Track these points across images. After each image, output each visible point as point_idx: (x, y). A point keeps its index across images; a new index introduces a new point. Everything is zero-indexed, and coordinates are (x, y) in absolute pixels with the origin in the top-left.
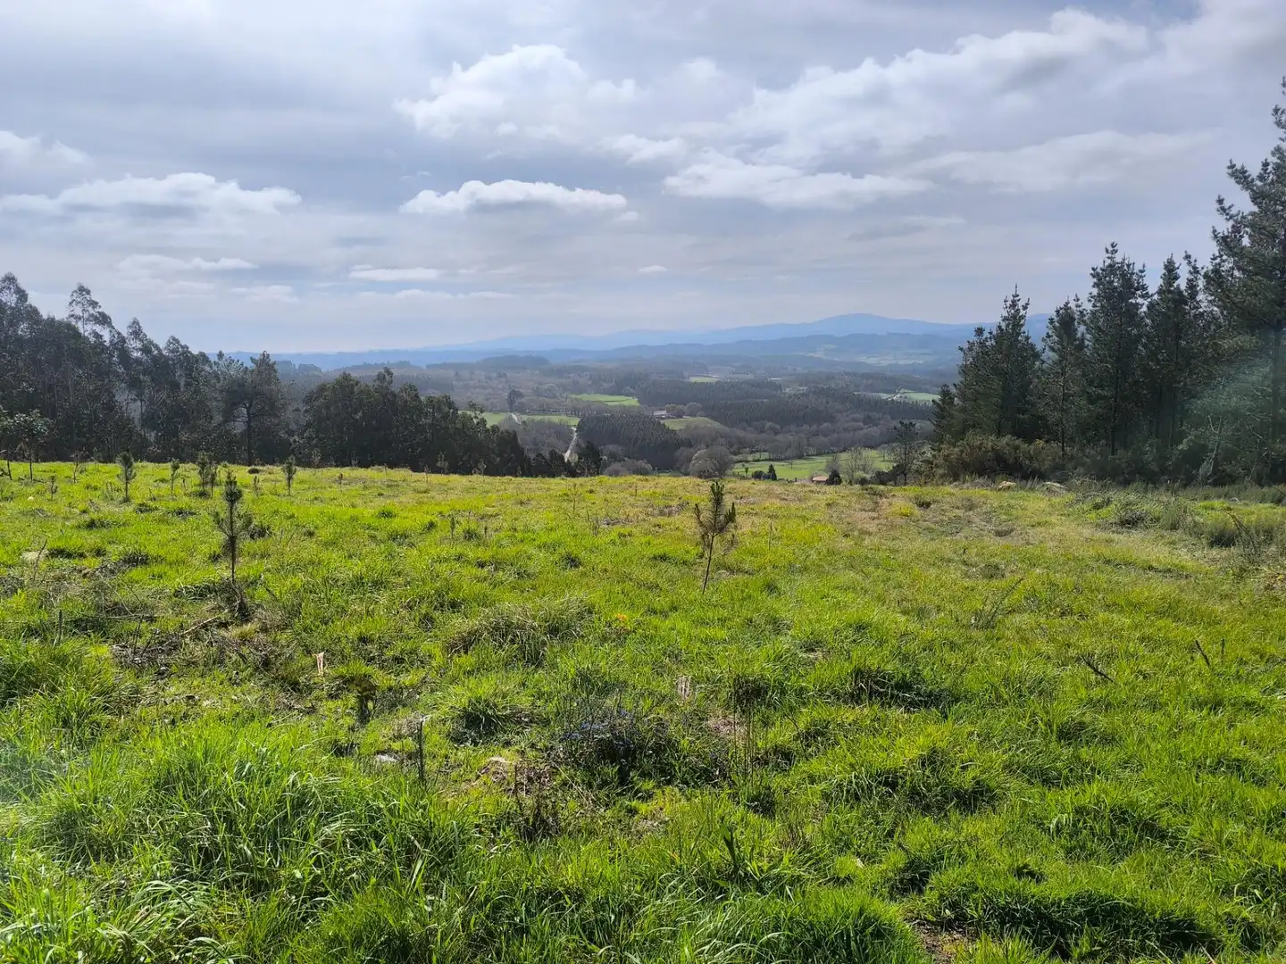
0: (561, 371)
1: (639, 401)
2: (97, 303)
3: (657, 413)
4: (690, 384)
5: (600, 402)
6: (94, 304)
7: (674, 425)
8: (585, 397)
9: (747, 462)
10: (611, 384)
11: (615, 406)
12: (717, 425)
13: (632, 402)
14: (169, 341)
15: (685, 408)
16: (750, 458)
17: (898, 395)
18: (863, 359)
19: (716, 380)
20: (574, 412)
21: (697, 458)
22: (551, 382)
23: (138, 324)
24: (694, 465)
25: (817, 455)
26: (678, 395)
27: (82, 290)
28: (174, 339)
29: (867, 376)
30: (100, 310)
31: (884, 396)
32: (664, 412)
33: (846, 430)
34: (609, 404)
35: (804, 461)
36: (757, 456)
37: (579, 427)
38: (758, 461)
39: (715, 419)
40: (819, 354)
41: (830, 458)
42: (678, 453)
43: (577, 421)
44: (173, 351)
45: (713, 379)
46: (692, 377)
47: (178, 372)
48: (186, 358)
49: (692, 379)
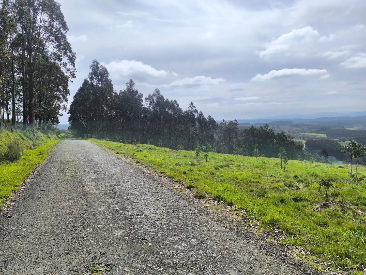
0: (297, 126)
1: (327, 136)
2: (195, 107)
3: (336, 140)
5: (313, 135)
6: (194, 107)
7: (342, 144)
8: (306, 134)
10: (316, 130)
11: (319, 137)
13: (324, 136)
14: (208, 117)
15: (346, 138)
20: (304, 138)
22: (294, 129)
23: (202, 112)
26: (343, 134)
27: (192, 103)
28: (210, 116)
30: (196, 108)
32: (338, 140)
34: (316, 136)
37: (306, 144)
43: (305, 142)
44: (209, 119)
45: (355, 128)
46: (347, 128)
47: (210, 125)
48: (212, 122)
49: (347, 129)
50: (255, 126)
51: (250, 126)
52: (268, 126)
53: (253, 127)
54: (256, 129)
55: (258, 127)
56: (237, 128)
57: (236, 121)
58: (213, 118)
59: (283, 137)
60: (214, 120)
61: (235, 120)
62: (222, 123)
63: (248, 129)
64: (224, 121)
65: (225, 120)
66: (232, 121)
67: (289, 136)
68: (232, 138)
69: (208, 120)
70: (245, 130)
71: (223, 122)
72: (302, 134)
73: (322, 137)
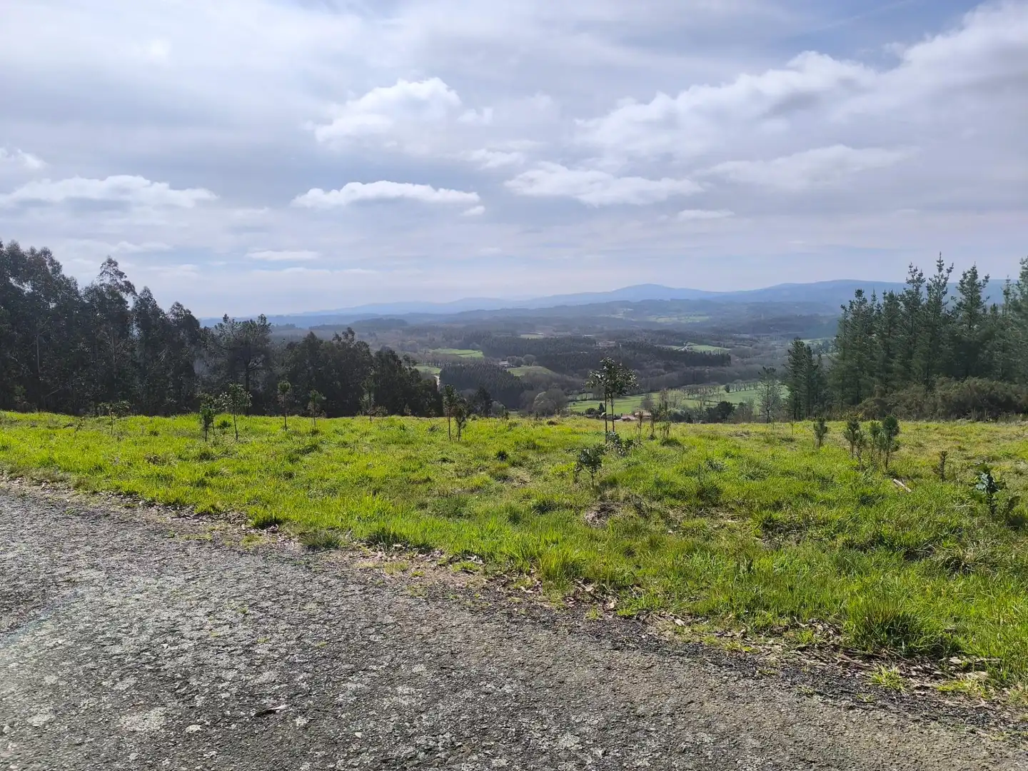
0: (419, 331)
1: (484, 354)
2: (124, 274)
3: (502, 363)
4: (524, 340)
5: (455, 355)
6: (121, 275)
7: (517, 372)
8: (441, 351)
9: (577, 401)
10: (460, 341)
11: (468, 358)
12: (549, 372)
13: (478, 354)
14: (173, 307)
15: (522, 359)
16: (578, 399)
17: (686, 347)
18: (652, 319)
19: (542, 337)
20: (435, 363)
21: (538, 399)
22: (410, 340)
23: (149, 292)
24: (537, 404)
25: (630, 395)
26: (518, 350)
27: (110, 262)
28: (178, 305)
29: (659, 332)
30: (126, 279)
31: (675, 348)
32: (506, 363)
33: (652, 375)
34: (462, 356)
35: (621, 400)
36: (584, 396)
37: (441, 375)
38: (585, 400)
39: (547, 367)
40: (620, 316)
41: (643, 397)
42: (522, 395)
43: (439, 371)
44: (177, 315)
45: (540, 335)
46: (522, 334)
47: (182, 334)
48: (188, 321)
49: (523, 336)
50: (318, 334)
51: (306, 334)
52: (353, 334)
53: (312, 336)
54: (321, 342)
55: (326, 336)
56: (267, 341)
57: (265, 319)
58: (190, 312)
59: (392, 362)
60: (193, 317)
61: (263, 318)
62: (221, 325)
63: (301, 341)
64: (225, 318)
65: (230, 316)
66: (251, 321)
67: (407, 359)
68: (254, 369)
69: (171, 317)
70: (291, 346)
71: (223, 323)
72: (431, 351)
73: (474, 358)
